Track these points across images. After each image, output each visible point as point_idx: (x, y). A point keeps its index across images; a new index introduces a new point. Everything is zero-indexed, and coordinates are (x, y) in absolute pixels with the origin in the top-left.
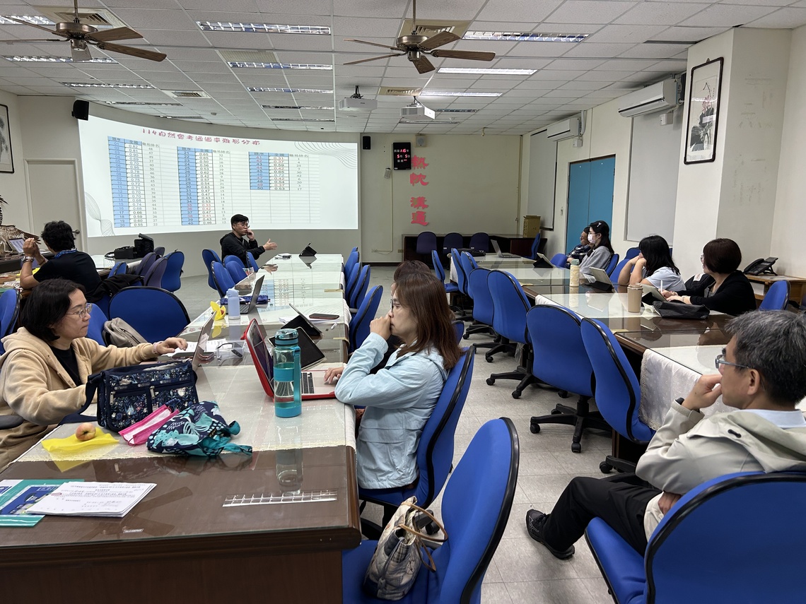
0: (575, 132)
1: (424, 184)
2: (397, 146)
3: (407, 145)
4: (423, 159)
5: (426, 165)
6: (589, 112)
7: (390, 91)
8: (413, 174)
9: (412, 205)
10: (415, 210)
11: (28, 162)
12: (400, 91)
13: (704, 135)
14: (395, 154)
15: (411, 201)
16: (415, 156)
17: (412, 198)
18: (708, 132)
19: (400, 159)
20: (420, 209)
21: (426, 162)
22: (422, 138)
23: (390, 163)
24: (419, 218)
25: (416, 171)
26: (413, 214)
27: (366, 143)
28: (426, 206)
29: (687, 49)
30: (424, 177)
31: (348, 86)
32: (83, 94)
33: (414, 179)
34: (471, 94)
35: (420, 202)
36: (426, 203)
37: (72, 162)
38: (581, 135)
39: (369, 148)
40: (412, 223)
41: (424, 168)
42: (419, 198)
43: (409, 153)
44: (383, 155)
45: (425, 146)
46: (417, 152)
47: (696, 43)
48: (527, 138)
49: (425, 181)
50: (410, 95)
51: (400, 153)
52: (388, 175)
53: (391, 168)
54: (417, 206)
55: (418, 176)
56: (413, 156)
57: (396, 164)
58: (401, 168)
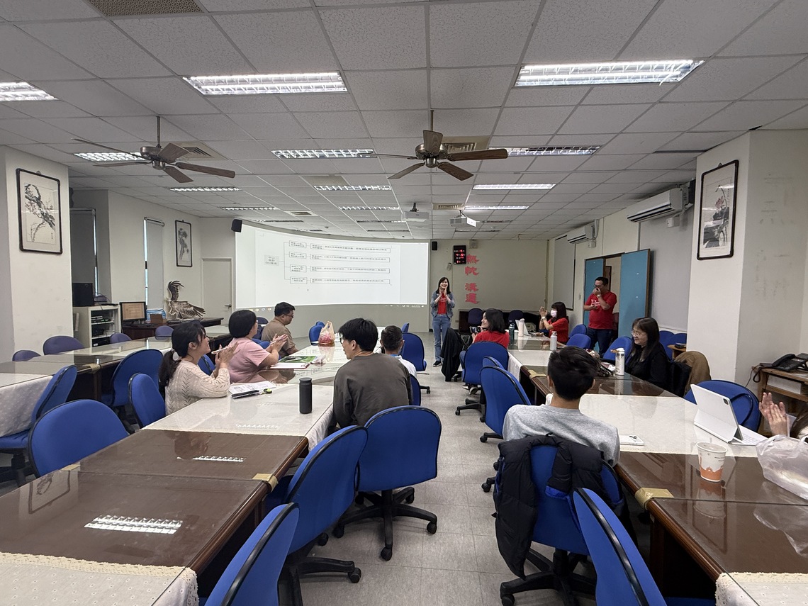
0: (589, 236)
1: (475, 274)
2: (456, 248)
3: (464, 248)
4: (475, 257)
5: (477, 261)
6: (601, 221)
7: (441, 207)
8: (468, 267)
9: (466, 289)
10: (469, 292)
11: (204, 260)
12: (449, 206)
13: (719, 232)
14: (455, 254)
15: (466, 286)
16: (469, 255)
17: (467, 284)
18: (724, 229)
19: (458, 257)
20: (472, 292)
21: (477, 259)
22: (475, 243)
23: (452, 261)
24: (471, 298)
25: (469, 265)
26: (467, 295)
27: (434, 246)
28: (477, 290)
29: (696, 158)
30: (476, 269)
31: (408, 203)
32: (238, 216)
33: (468, 271)
34: (504, 208)
35: (472, 287)
36: (476, 288)
37: (230, 260)
38: (595, 239)
39: (436, 250)
40: (467, 301)
41: (475, 263)
42: (472, 284)
43: (465, 253)
44: (447, 255)
45: (476, 248)
46: (471, 252)
47: (705, 151)
48: (553, 242)
49: (476, 272)
50: (457, 210)
51: (458, 253)
52: (450, 267)
53: (452, 263)
54: (470, 290)
55: (471, 268)
56: (467, 255)
57: (455, 261)
58: (459, 263)
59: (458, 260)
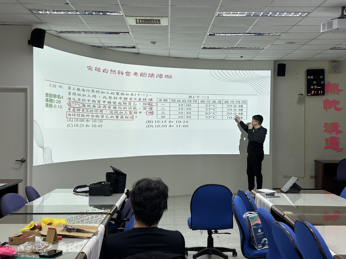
1: (337, 109)
2: (309, 72)
3: (321, 72)
4: (338, 85)
5: (340, 91)
8: (326, 100)
9: (325, 131)
10: (328, 136)
14: (308, 81)
15: (324, 127)
16: (329, 82)
17: (325, 124)
19: (314, 85)
20: (334, 134)
21: (340, 88)
22: (336, 64)
23: (304, 91)
24: (333, 144)
25: (329, 97)
26: (326, 139)
27: (281, 70)
28: (340, 132)
30: (338, 102)
33: (327, 105)
35: (334, 127)
36: (339, 129)
37: (25, 90)
39: (284, 75)
40: (326, 148)
41: (338, 94)
42: (333, 123)
43: (323, 79)
45: (339, 73)
46: (330, 79)
49: (338, 106)
51: (313, 80)
52: (301, 100)
53: (303, 93)
54: (330, 132)
55: (332, 101)
56: (326, 82)
57: (309, 91)
58: (314, 95)
59: (314, 89)
